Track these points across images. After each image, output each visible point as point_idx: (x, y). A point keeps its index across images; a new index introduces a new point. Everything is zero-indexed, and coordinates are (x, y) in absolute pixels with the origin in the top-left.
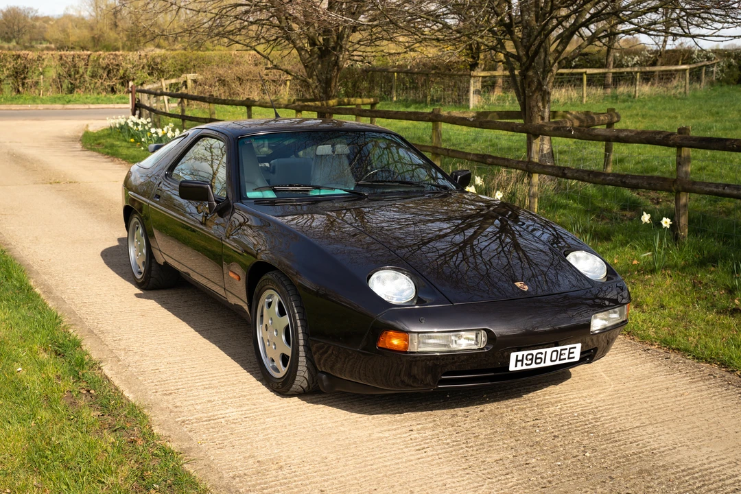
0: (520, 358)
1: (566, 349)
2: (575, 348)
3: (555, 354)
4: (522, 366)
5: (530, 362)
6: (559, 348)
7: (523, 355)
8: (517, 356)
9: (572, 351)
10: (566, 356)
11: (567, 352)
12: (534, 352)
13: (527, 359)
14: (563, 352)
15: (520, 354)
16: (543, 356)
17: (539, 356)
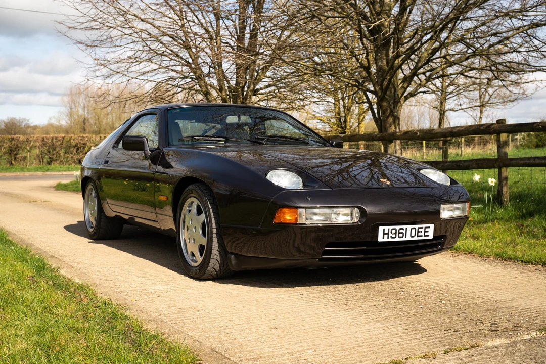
0: (386, 231)
1: (422, 228)
2: (429, 227)
3: (413, 230)
4: (388, 238)
7: (389, 229)
8: (384, 229)
9: (427, 229)
10: (422, 234)
11: (423, 230)
13: (392, 233)
15: (386, 228)
16: (404, 232)
17: (401, 231)
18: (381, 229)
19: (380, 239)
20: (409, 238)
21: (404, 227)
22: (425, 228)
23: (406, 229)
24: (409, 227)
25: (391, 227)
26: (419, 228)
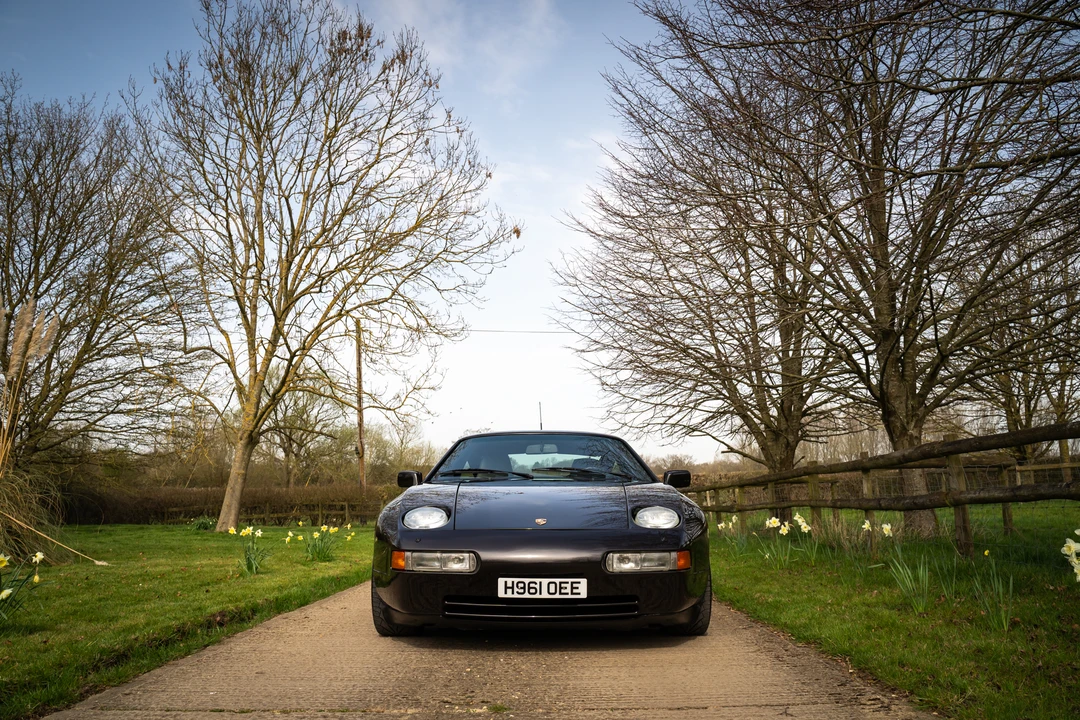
0: (509, 585)
2: (579, 583)
3: (552, 587)
5: (522, 591)
6: (557, 581)
9: (575, 585)
10: (569, 590)
12: (527, 581)
14: (563, 585)
15: (510, 581)
16: (538, 587)
17: (532, 585)
18: (501, 581)
19: (501, 594)
20: (544, 595)
21: (537, 580)
22: (572, 583)
23: (540, 583)
24: (545, 581)
25: (516, 580)
26: (561, 583)
